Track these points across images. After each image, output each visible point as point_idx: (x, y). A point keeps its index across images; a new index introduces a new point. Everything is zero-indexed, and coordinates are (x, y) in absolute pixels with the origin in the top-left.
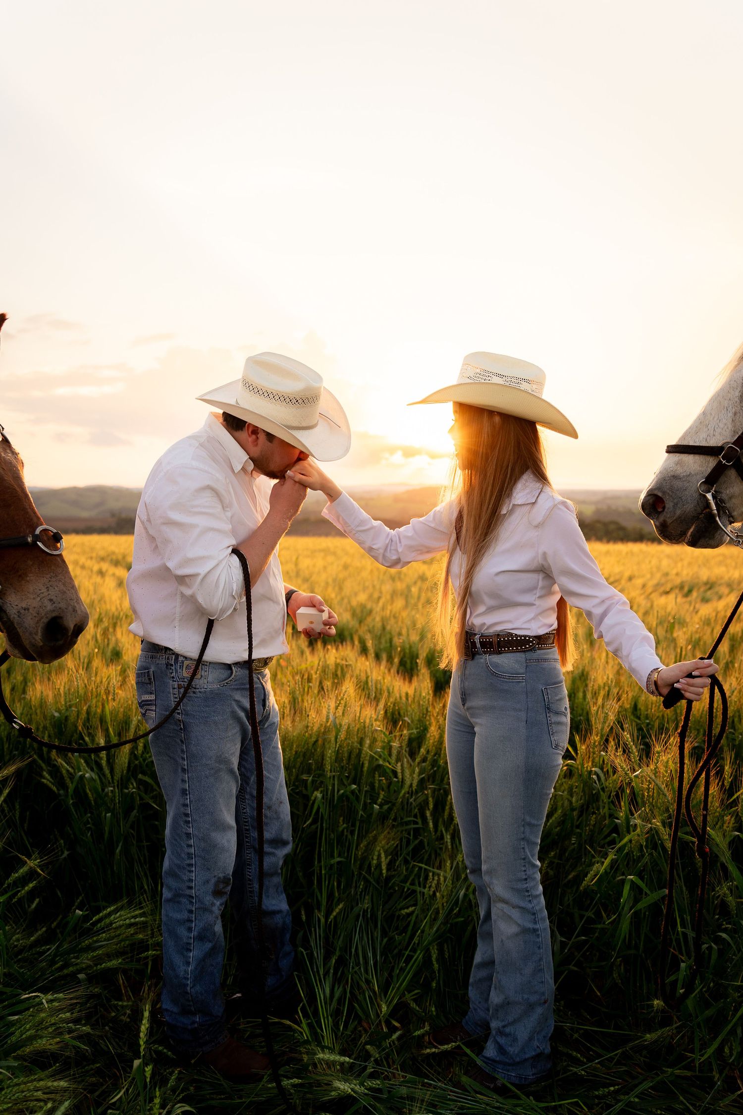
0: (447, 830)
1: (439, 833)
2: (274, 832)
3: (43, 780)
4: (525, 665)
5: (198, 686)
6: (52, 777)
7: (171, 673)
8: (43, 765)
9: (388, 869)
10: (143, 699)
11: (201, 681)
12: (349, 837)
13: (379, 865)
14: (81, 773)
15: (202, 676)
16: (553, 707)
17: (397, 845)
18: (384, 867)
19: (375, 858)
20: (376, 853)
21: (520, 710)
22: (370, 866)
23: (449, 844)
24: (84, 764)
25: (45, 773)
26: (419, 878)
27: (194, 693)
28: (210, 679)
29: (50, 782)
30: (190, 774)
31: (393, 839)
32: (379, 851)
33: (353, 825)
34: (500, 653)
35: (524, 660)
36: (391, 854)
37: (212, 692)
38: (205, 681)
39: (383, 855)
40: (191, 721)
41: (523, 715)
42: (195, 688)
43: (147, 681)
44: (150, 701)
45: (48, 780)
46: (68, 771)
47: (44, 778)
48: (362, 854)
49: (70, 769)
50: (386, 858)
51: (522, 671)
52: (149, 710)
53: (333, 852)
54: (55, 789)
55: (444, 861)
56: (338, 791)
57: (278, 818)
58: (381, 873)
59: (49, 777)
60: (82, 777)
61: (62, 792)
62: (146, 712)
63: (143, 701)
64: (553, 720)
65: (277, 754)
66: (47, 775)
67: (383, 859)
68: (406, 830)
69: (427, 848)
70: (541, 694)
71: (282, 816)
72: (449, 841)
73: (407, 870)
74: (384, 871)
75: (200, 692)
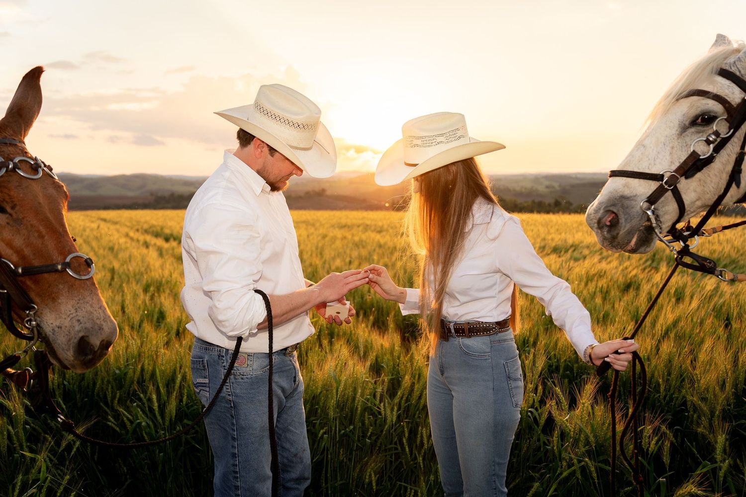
0: (419, 454)
1: (413, 456)
2: (298, 473)
3: (108, 423)
4: (490, 345)
5: (245, 374)
6: (115, 420)
7: (223, 363)
8: (108, 410)
9: (377, 485)
10: (198, 381)
11: (248, 369)
12: (348, 463)
13: (370, 483)
14: (138, 421)
15: (248, 365)
16: (512, 376)
17: (383, 466)
18: (374, 484)
19: (367, 477)
20: (368, 474)
21: (488, 381)
22: (363, 484)
23: (421, 464)
24: (141, 413)
25: (110, 417)
26: (400, 491)
27: (242, 379)
28: (255, 367)
29: (114, 423)
30: (239, 442)
31: (380, 462)
32: (370, 472)
33: (351, 454)
34: (470, 337)
35: (489, 342)
36: (379, 473)
37: (256, 377)
38: (251, 369)
39: (373, 475)
40: (240, 401)
41: (491, 385)
42: (243, 375)
43: (202, 368)
44: (204, 383)
45: (112, 423)
46: (128, 418)
47: (110, 421)
48: (358, 475)
49: (130, 416)
50: (375, 476)
51: (488, 350)
52: (203, 390)
53: (336, 476)
54: (118, 429)
55: (418, 476)
56: (340, 431)
57: (302, 462)
58: (372, 488)
59: (113, 420)
60: (140, 424)
61: (123, 432)
62: (200, 391)
63: (198, 383)
64: (513, 387)
65: (302, 413)
66: (111, 419)
67: (373, 478)
68: (389, 455)
69: (405, 467)
70: (503, 367)
71: (305, 461)
72: (421, 461)
73: (391, 484)
74: (374, 487)
75: (247, 378)
